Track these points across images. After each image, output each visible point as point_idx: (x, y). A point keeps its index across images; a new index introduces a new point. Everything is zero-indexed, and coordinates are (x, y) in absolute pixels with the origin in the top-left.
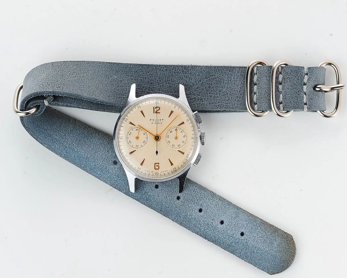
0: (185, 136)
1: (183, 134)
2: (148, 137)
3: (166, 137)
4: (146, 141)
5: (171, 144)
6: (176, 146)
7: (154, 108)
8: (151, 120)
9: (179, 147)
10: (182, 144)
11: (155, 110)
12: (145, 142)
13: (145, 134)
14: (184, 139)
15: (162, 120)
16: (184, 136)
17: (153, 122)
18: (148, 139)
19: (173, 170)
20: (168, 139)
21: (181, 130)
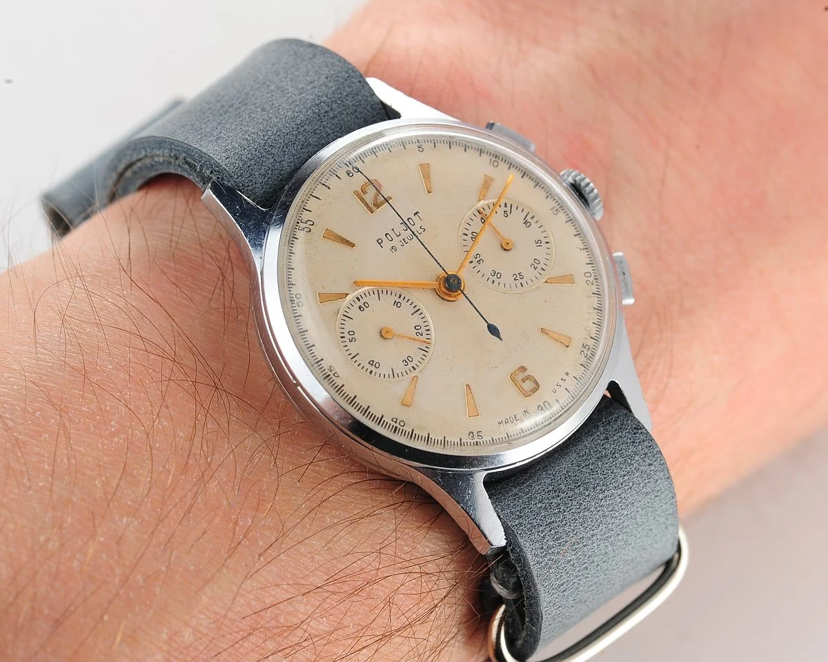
0: (528, 218)
1: (517, 216)
2: (421, 306)
3: (473, 265)
4: (420, 322)
5: (507, 278)
6: (529, 273)
7: (358, 195)
8: (379, 242)
9: (539, 270)
10: (540, 253)
11: (369, 197)
12: (423, 330)
13: (401, 300)
14: (534, 232)
15: (415, 219)
16: (526, 222)
17: (392, 244)
18: (423, 309)
19: (582, 359)
20: (487, 268)
21: (501, 210)
